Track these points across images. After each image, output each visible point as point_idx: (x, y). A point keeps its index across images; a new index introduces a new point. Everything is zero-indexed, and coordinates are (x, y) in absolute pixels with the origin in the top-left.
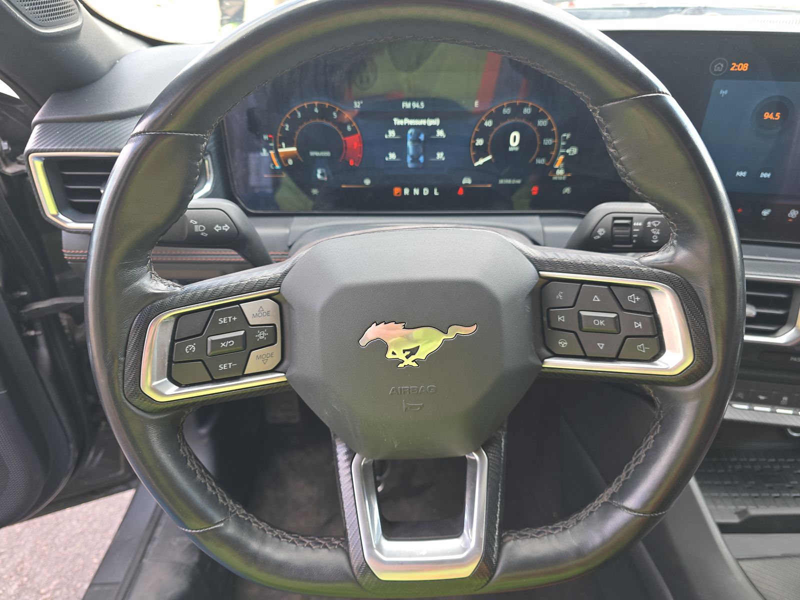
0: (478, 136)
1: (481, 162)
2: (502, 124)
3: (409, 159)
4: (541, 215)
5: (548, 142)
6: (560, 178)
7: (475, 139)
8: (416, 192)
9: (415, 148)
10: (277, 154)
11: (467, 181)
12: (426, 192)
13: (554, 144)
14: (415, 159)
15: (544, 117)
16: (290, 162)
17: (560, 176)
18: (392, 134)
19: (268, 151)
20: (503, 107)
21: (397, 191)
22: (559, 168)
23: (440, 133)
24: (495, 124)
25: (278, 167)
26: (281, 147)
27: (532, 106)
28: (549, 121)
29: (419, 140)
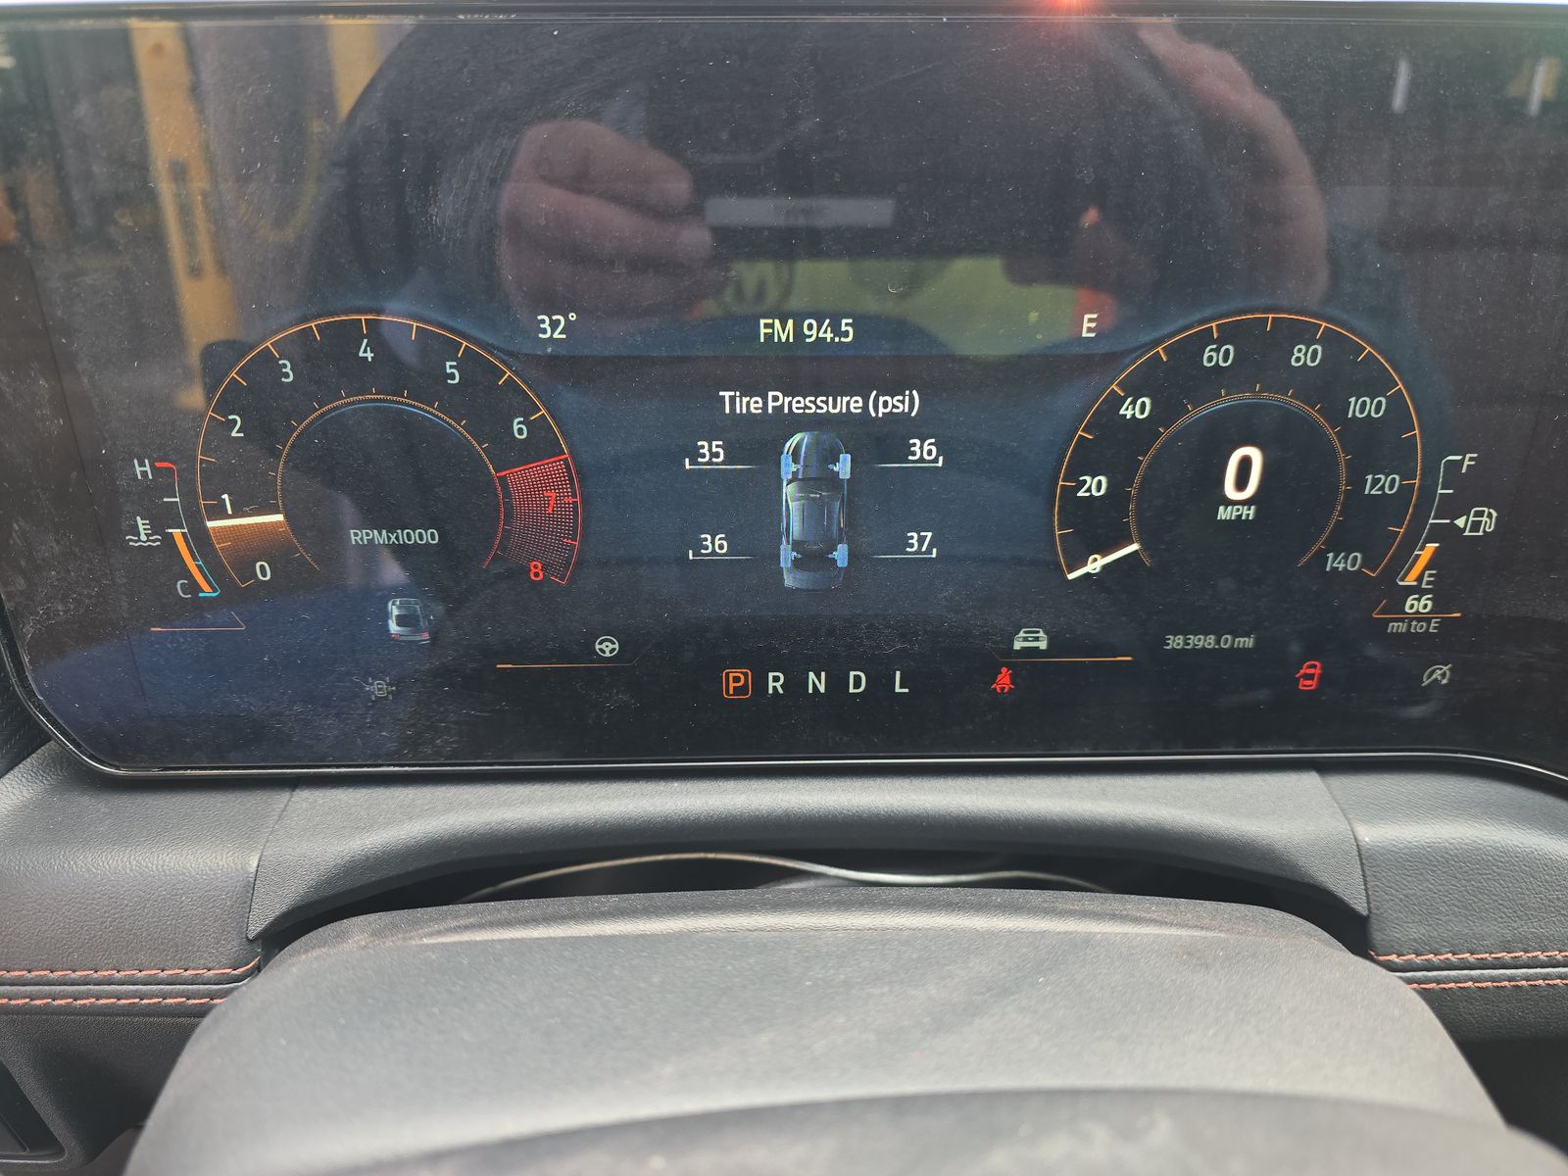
0: (1086, 462)
1: (1095, 565)
2: (1195, 413)
3: (787, 555)
4: (1323, 768)
5: (1383, 484)
6: (1418, 628)
7: (1074, 474)
8: (816, 682)
9: (814, 512)
10: (201, 540)
11: (1031, 640)
12: (857, 681)
13: (1405, 491)
14: (812, 558)
15: (1375, 384)
16: (263, 571)
17: (1419, 617)
18: (712, 452)
19: (157, 527)
20: (1205, 338)
21: (735, 678)
22: (1418, 590)
23: (924, 450)
24: (1165, 412)
25: (207, 592)
26: (219, 512)
27: (1329, 339)
28: (1396, 401)
29: (833, 480)
